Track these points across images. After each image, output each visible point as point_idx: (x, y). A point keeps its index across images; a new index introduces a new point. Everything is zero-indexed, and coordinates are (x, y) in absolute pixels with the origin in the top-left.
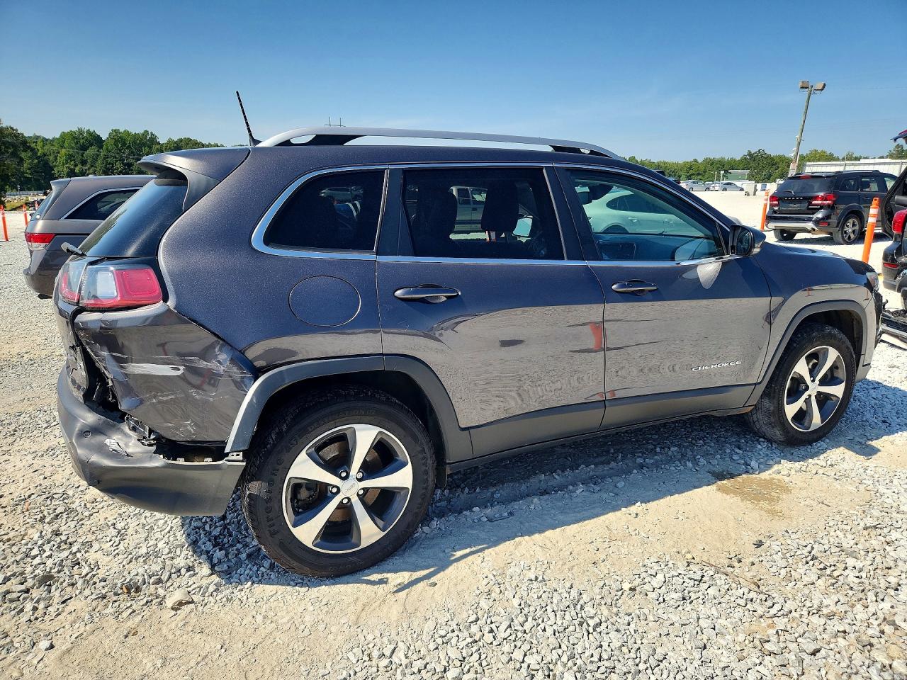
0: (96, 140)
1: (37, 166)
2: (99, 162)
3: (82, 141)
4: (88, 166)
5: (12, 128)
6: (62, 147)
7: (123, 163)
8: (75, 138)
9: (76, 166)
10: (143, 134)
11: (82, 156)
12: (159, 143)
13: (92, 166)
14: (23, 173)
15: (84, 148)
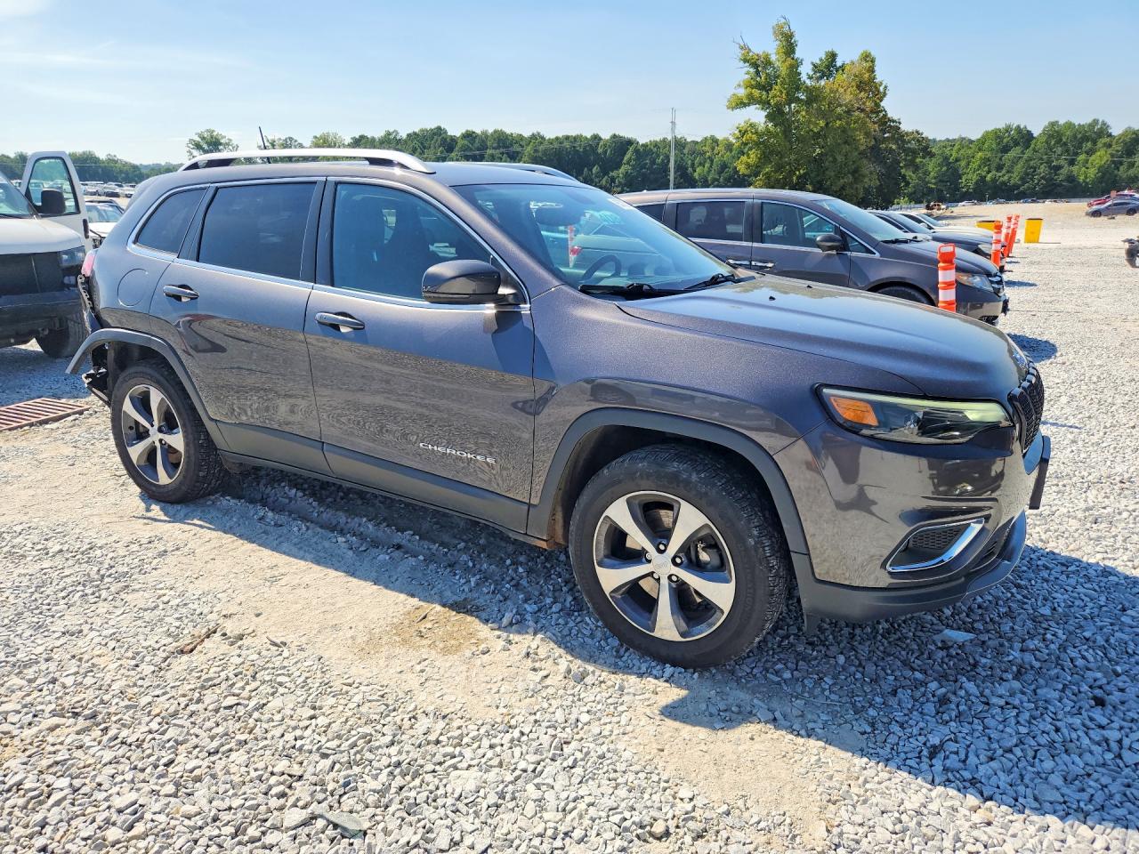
0: (1025, 138)
1: (944, 175)
2: (1019, 166)
3: (1005, 140)
4: (1004, 171)
5: (917, 132)
6: (980, 150)
7: (1049, 167)
8: (999, 137)
9: (989, 172)
10: (1090, 125)
11: (1001, 159)
12: (1110, 135)
13: (1008, 172)
14: (928, 182)
15: (1006, 149)
